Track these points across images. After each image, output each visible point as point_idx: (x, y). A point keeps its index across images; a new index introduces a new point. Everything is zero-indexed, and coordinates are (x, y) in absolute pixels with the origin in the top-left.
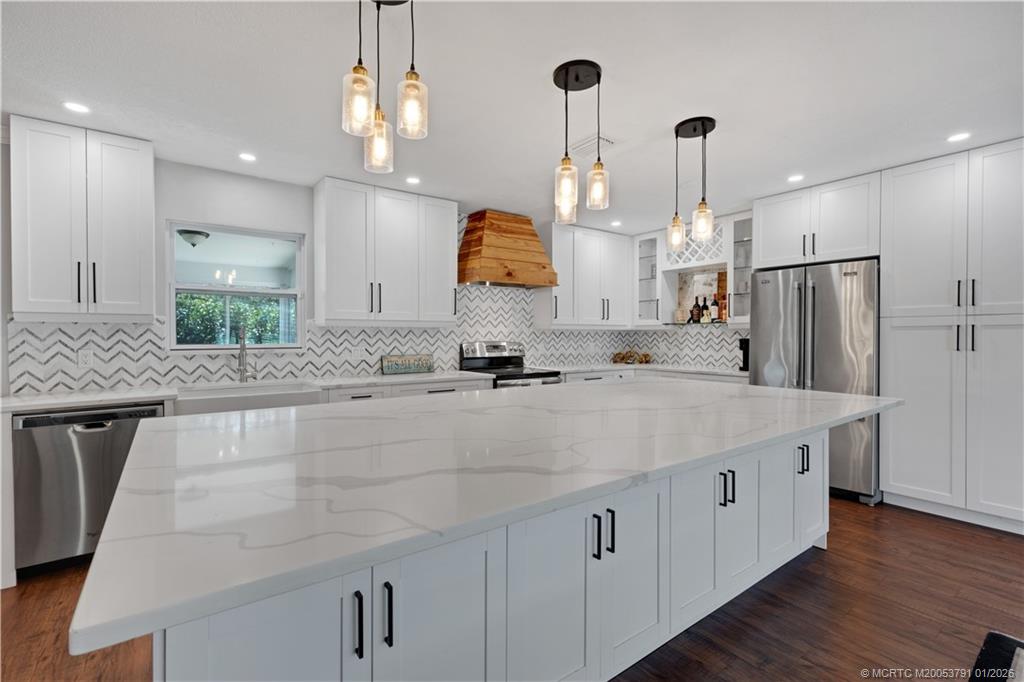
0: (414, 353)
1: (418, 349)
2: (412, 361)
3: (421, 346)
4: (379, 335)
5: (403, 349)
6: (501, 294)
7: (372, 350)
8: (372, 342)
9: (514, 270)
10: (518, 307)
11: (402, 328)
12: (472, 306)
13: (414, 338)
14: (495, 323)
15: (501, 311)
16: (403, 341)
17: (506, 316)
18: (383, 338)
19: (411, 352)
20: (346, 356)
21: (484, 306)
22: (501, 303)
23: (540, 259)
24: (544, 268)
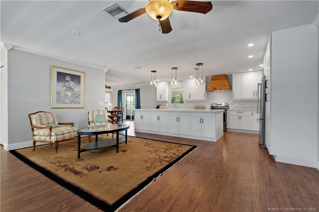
2: (200, 107)
3: (203, 104)
7: (194, 105)
8: (194, 103)
12: (215, 96)
13: (201, 103)
14: (221, 99)
16: (199, 103)
18: (196, 103)
19: (201, 105)
20: (190, 105)
22: (223, 94)
23: (225, 84)
24: (225, 86)
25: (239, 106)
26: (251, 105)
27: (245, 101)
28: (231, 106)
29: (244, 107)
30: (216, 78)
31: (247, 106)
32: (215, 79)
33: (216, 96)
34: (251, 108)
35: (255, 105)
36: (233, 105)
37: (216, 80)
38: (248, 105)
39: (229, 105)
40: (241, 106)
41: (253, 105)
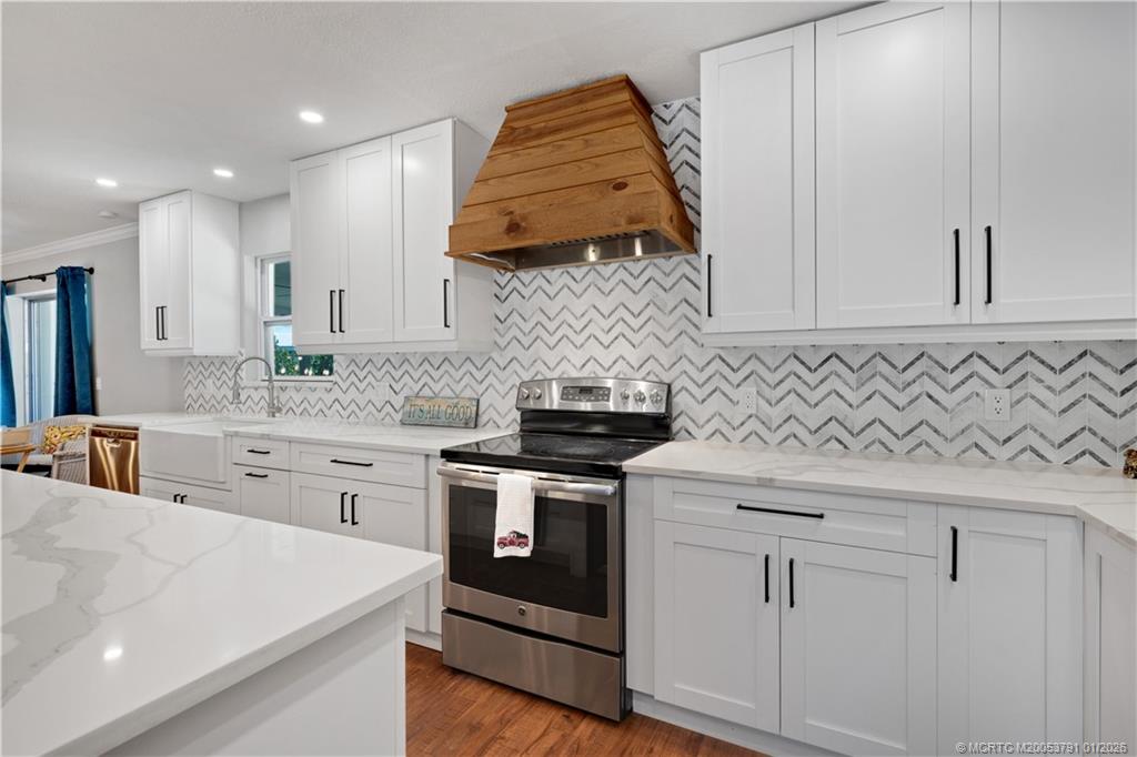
0: (451, 394)
1: (457, 389)
2: (443, 408)
3: (463, 383)
4: (406, 366)
5: (437, 388)
6: (622, 274)
7: (397, 387)
8: (397, 374)
9: (524, 218)
10: (670, 300)
11: (434, 354)
12: (553, 308)
13: (452, 370)
14: (606, 339)
15: (622, 312)
16: (436, 375)
17: (636, 323)
18: (411, 371)
19: (447, 392)
20: (370, 394)
21: (579, 306)
22: (621, 294)
23: (615, 169)
24: (620, 186)
25: (777, 414)
26: (901, 400)
27: (834, 364)
28: (702, 413)
29: (833, 428)
30: (538, 123)
31: (859, 418)
32: (528, 129)
33: (566, 315)
34: (911, 441)
35: (946, 399)
36: (716, 402)
37: (540, 135)
38: (877, 408)
39: (681, 401)
40: (799, 409)
41: (926, 409)
